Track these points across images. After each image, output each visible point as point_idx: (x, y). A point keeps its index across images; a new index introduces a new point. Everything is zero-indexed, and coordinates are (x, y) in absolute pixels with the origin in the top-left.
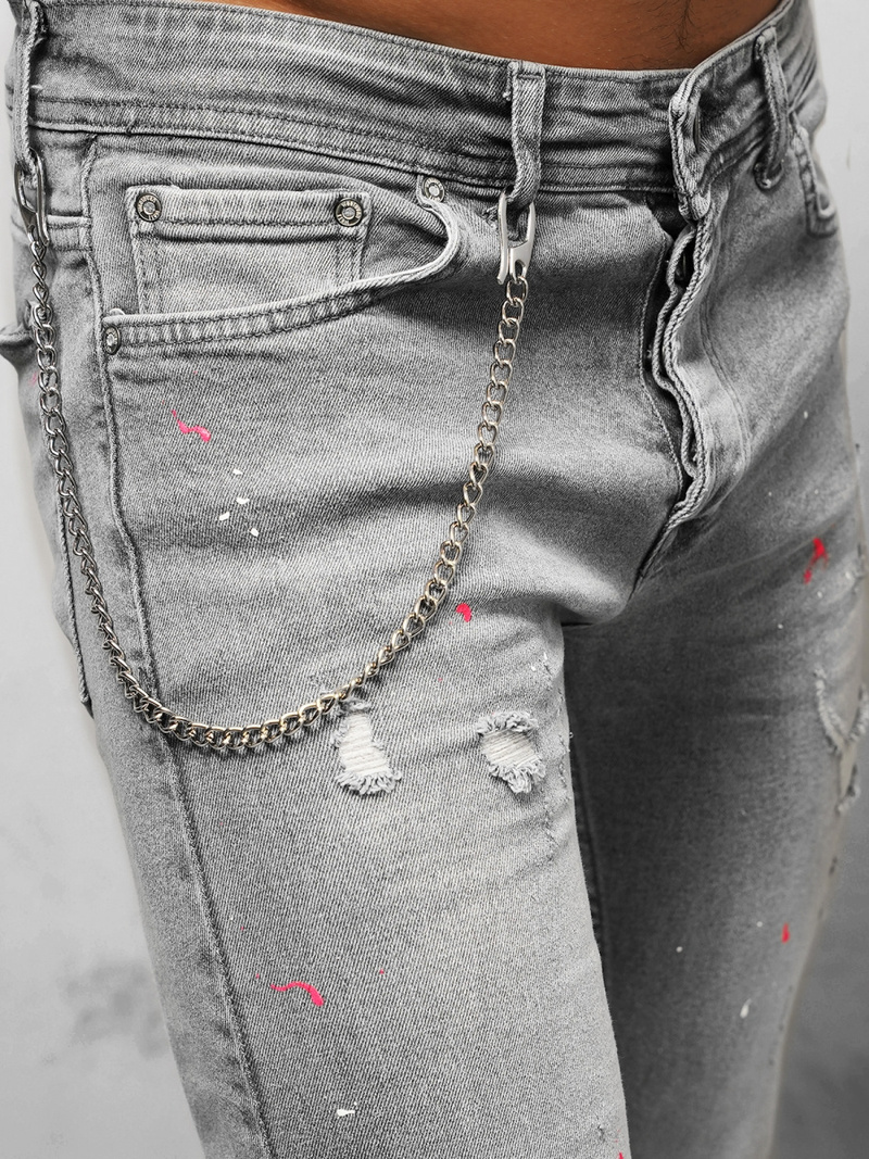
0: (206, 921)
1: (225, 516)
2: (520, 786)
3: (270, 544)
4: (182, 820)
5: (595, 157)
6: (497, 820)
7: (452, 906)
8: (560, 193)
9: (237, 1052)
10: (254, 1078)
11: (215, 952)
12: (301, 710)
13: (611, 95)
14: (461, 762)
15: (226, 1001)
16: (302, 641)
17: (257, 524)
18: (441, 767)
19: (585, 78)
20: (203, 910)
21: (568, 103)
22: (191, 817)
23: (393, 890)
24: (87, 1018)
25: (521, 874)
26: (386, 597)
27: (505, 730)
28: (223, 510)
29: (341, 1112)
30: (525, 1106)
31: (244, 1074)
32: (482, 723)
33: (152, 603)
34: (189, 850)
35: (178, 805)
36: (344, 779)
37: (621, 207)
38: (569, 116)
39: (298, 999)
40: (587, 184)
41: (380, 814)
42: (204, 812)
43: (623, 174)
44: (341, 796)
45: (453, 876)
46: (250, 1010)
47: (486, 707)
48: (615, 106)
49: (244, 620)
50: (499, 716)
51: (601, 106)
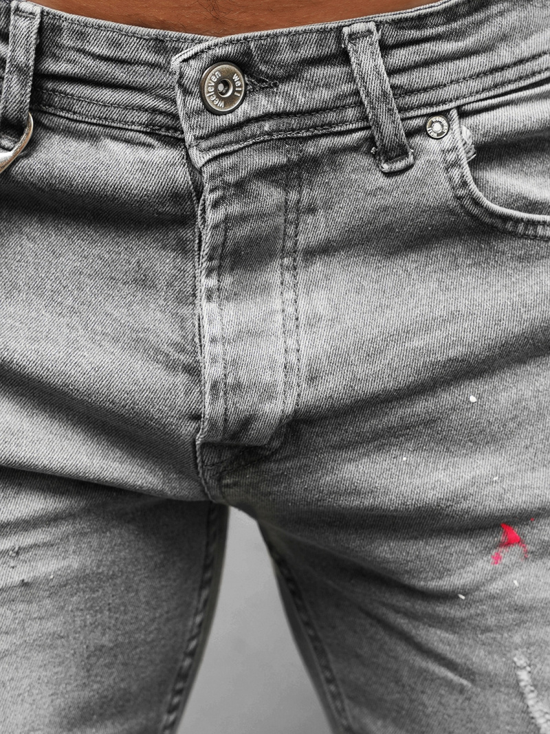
5: (107, 95)
8: (81, 122)
13: (116, 44)
19: (86, 25)
21: (71, 44)
37: (150, 146)
38: (73, 55)
40: (106, 119)
43: (145, 117)
48: (120, 54)
51: (105, 52)
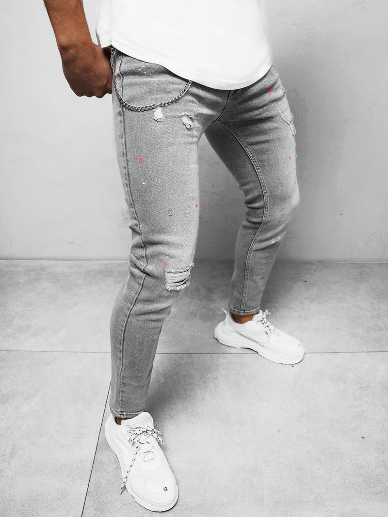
0: (124, 146)
1: (140, 69)
2: (188, 127)
3: (148, 75)
4: (123, 127)
6: (182, 132)
7: (170, 145)
9: (126, 172)
10: (129, 177)
11: (125, 152)
12: (148, 106)
14: (178, 119)
15: (126, 162)
16: (151, 92)
17: (146, 71)
18: (173, 119)
20: (124, 144)
22: (124, 127)
23: (159, 140)
24: (126, 219)
25: (185, 143)
26: (169, 86)
27: (188, 116)
28: (139, 68)
29: (143, 183)
30: (179, 188)
31: (127, 176)
32: (183, 114)
33: (124, 86)
34: (123, 133)
35: (123, 124)
36: (154, 118)
39: (138, 161)
41: (160, 126)
42: (127, 125)
44: (153, 121)
45: (171, 140)
46: (130, 163)
47: (184, 111)
49: (141, 87)
50: (187, 113)
